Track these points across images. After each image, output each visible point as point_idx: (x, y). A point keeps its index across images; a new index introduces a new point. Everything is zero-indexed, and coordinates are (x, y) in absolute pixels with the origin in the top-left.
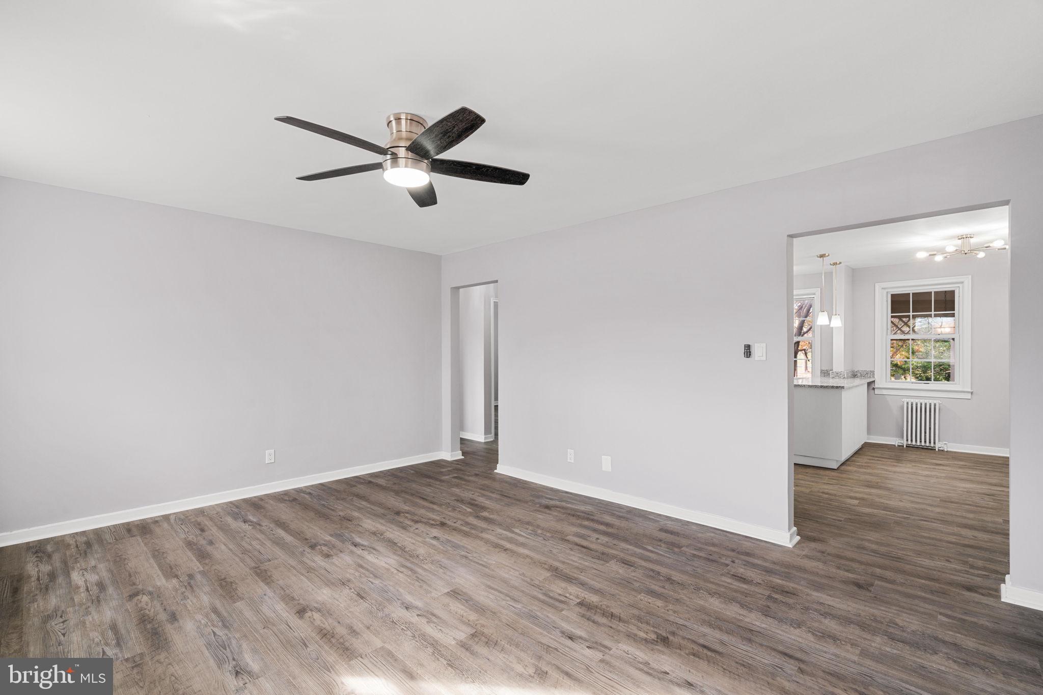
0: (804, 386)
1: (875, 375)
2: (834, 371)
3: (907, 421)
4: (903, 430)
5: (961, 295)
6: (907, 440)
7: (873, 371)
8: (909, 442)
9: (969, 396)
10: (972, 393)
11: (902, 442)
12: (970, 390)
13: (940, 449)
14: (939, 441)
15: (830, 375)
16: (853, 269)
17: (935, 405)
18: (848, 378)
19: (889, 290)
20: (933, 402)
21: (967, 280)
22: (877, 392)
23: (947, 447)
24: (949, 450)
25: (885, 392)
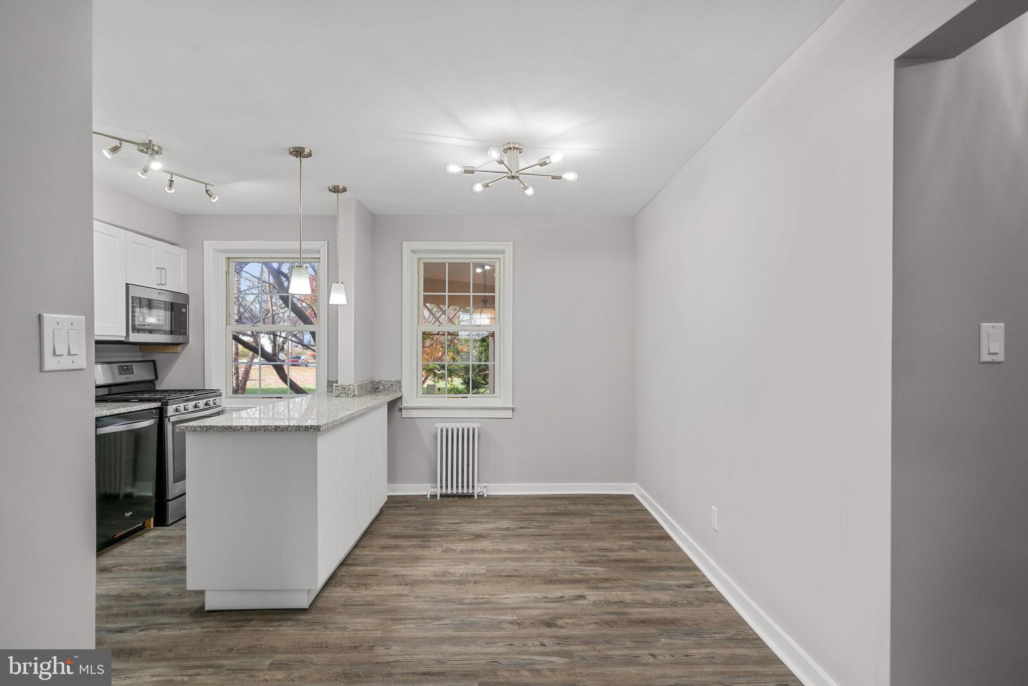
0: (242, 428)
1: (403, 388)
2: (339, 384)
3: (441, 457)
4: (437, 472)
5: (502, 271)
6: (441, 487)
7: (399, 382)
8: (444, 491)
9: (509, 414)
10: (513, 410)
11: (435, 490)
12: (511, 406)
13: (479, 494)
14: (478, 483)
15: (334, 391)
16: (373, 215)
17: (474, 429)
18: (360, 396)
19: (421, 256)
20: (471, 425)
21: (508, 247)
22: (405, 414)
23: (487, 491)
24: (490, 493)
25: (414, 414)
